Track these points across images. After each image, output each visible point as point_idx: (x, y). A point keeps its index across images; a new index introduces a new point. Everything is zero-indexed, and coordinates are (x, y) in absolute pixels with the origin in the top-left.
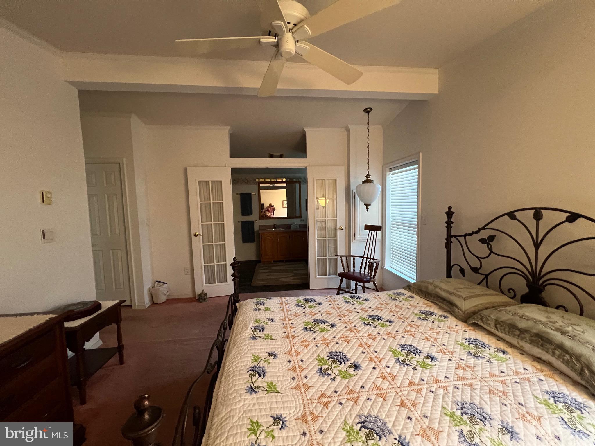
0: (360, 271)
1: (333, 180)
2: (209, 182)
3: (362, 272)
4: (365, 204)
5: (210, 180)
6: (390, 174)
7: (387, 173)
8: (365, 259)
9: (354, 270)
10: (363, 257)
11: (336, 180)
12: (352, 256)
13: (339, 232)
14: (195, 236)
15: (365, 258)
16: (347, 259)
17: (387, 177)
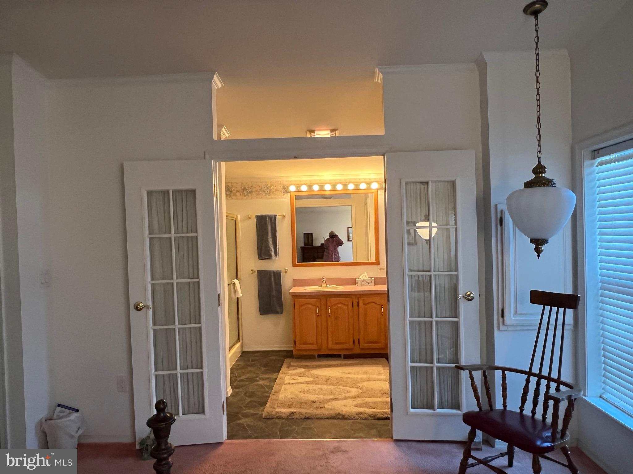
0: (522, 409)
1: (448, 182)
2: (168, 192)
3: (527, 411)
4: (532, 241)
5: (171, 188)
6: (592, 165)
7: (587, 163)
8: (534, 380)
9: (505, 405)
10: (530, 374)
11: (453, 183)
12: (499, 368)
13: (463, 305)
14: (137, 309)
15: (534, 375)
16: (485, 376)
17: (586, 171)
